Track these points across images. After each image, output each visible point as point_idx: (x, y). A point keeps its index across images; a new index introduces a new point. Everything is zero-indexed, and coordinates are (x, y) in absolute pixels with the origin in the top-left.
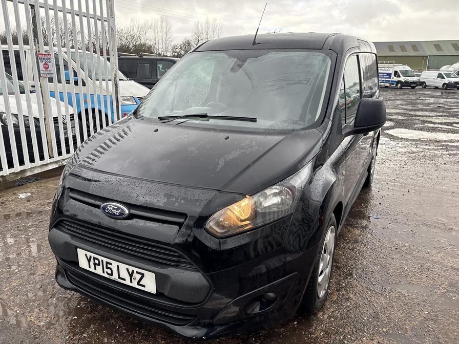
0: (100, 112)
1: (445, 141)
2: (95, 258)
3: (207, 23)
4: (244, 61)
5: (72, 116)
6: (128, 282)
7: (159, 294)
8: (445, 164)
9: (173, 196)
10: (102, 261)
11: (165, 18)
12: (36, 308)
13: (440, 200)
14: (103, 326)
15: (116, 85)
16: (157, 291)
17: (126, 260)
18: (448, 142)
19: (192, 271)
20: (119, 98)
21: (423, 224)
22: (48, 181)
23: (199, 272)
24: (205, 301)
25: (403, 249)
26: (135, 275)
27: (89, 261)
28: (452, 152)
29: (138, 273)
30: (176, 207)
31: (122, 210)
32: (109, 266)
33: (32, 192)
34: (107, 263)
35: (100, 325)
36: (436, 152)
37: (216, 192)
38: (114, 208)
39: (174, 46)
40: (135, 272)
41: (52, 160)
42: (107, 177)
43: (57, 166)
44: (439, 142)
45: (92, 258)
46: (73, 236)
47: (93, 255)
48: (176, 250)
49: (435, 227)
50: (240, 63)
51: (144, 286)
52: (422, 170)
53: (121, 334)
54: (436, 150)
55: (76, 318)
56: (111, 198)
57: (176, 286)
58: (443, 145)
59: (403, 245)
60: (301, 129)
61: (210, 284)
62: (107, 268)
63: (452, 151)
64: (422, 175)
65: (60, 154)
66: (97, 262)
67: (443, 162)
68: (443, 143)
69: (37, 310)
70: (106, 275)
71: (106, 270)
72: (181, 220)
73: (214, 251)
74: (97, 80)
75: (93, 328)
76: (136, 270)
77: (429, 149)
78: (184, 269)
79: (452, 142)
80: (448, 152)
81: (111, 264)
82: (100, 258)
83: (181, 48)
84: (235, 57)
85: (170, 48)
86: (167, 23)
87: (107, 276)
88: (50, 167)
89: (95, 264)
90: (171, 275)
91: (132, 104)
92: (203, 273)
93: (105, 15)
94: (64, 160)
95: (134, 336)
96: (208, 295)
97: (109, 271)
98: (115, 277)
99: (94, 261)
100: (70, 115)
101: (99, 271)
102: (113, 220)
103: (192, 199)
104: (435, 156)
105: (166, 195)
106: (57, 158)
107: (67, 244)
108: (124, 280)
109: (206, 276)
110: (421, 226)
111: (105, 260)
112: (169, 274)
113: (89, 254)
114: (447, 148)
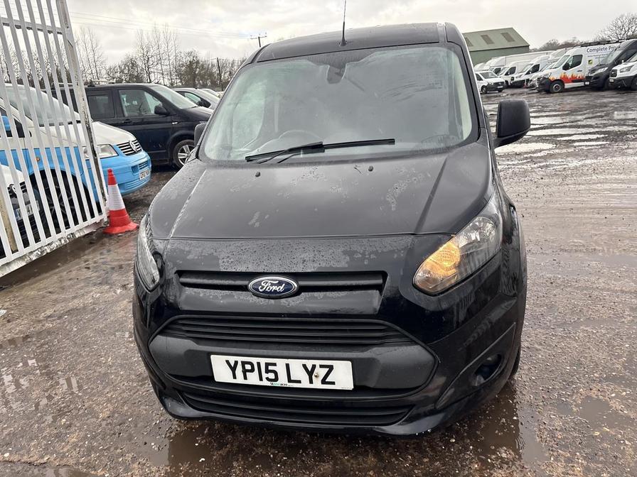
0: (64, 174)
1: (526, 153)
2: (244, 363)
3: (155, 30)
4: (342, 67)
5: (23, 185)
6: (305, 384)
7: (358, 388)
8: (542, 178)
9: (356, 252)
10: (259, 364)
11: (86, 30)
12: (133, 463)
13: (563, 220)
14: (250, 459)
15: (89, 129)
16: (354, 385)
17: (301, 353)
18: (530, 153)
19: (406, 345)
20: (95, 149)
21: (561, 250)
22: (23, 288)
23: (417, 344)
24: (428, 382)
25: (559, 281)
26: (318, 370)
27: (233, 369)
28: (542, 164)
29: (321, 366)
30: (366, 266)
31: (288, 284)
32: (271, 368)
33: (5, 307)
34: (267, 365)
35: (245, 459)
36: (525, 167)
37: (412, 236)
38: (272, 285)
39: (110, 69)
40: (318, 367)
41: (16, 255)
42: (239, 245)
43: (24, 264)
44: (520, 154)
45: (240, 364)
46: (197, 340)
47: (240, 359)
48: (381, 322)
49: (576, 251)
50: (338, 71)
51: (333, 383)
52: (522, 190)
53: (284, 463)
54: (523, 164)
55: (204, 459)
56: (262, 271)
57: (388, 370)
58: (526, 158)
59: (556, 278)
60: (457, 145)
61: (434, 357)
62: (267, 371)
63: (540, 162)
64: (525, 195)
65: (26, 243)
66: (248, 367)
67: (539, 177)
68: (525, 156)
69: (136, 465)
70: (265, 383)
71: (264, 375)
72: (380, 281)
73: (433, 313)
74: (51, 125)
75: (239, 466)
76: (318, 363)
77: (514, 165)
78: (395, 346)
79: (534, 153)
80: (536, 165)
81: (275, 365)
82: (254, 360)
83: (122, 71)
84: (326, 64)
85: (104, 72)
86: (91, 35)
87: (268, 384)
88: (15, 267)
89: (245, 372)
90: (378, 357)
91: (110, 155)
92: (423, 345)
93: (58, 24)
94: (32, 252)
95: (303, 461)
96: (431, 372)
97: (272, 376)
98: (283, 381)
99: (243, 367)
100: (21, 184)
101: (253, 379)
102: (272, 301)
103: (385, 250)
104: (526, 171)
105: (345, 253)
106: (22, 251)
107: (190, 353)
108: (299, 382)
109: (428, 348)
110: (561, 253)
111: (263, 361)
112: (374, 356)
113: (232, 359)
114: (532, 160)
